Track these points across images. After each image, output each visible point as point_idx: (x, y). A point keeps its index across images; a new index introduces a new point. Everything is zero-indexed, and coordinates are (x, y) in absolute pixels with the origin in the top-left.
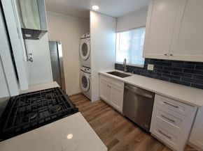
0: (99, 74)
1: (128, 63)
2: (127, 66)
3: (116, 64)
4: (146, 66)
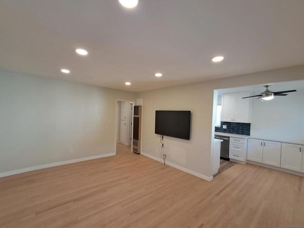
4: (222, 126)
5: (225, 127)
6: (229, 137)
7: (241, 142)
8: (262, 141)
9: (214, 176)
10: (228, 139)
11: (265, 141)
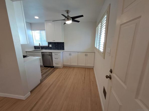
0: (26, 52)
1: (41, 45)
2: (41, 47)
3: (34, 46)
4: (49, 45)
5: (50, 46)
6: (51, 53)
7: (58, 55)
8: (69, 53)
9: (31, 92)
10: (51, 54)
11: (71, 53)
